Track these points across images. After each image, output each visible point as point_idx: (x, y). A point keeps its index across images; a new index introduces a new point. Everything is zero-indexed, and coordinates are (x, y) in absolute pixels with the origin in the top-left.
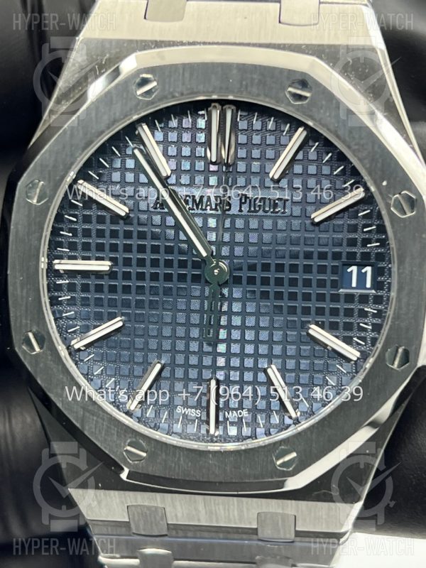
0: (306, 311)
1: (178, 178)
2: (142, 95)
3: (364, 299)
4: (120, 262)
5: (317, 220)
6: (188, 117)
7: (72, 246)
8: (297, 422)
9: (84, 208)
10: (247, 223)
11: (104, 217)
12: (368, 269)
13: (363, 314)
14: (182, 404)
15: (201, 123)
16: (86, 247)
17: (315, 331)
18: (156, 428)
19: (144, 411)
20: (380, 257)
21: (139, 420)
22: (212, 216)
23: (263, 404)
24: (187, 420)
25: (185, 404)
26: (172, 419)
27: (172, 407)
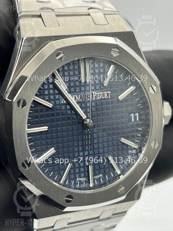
0: (118, 134)
1: (70, 90)
2: (59, 59)
3: (138, 125)
4: (51, 126)
5: (120, 99)
6: (71, 65)
7: (32, 123)
9: (35, 106)
10: (96, 103)
11: (43, 109)
12: (137, 114)
13: (138, 131)
14: (78, 176)
15: (76, 67)
16: (37, 122)
18: (70, 188)
19: (65, 183)
21: (63, 186)
22: (83, 102)
23: (107, 170)
24: (81, 183)
25: (80, 177)
26: (75, 184)
27: (75, 179)
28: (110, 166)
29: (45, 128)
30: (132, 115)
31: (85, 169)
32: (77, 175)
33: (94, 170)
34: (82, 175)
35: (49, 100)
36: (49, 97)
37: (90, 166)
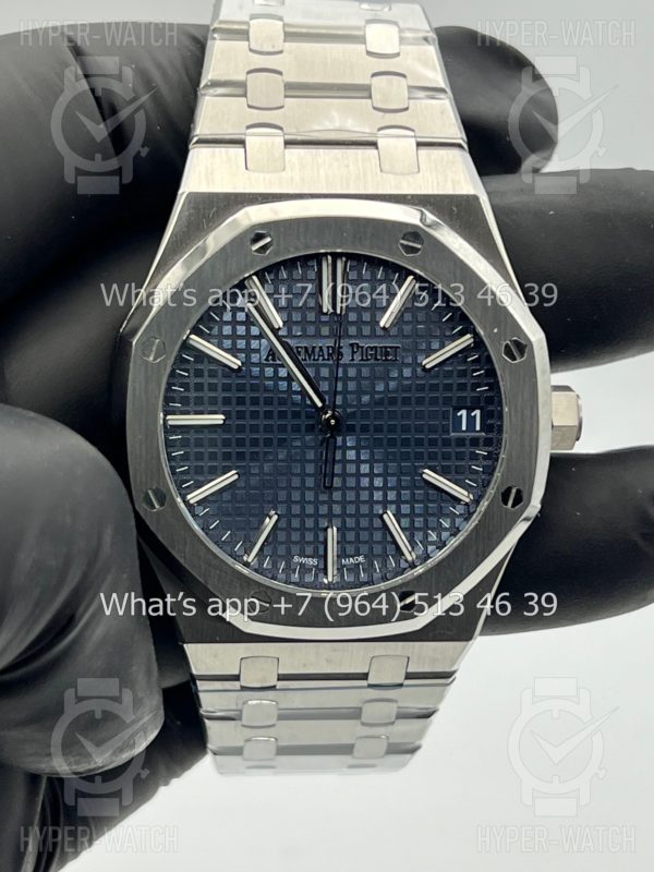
0: (419, 457)
1: (290, 331)
2: (257, 251)
3: (475, 442)
4: (234, 415)
5: (428, 366)
6: (298, 269)
7: (185, 401)
8: (413, 566)
9: (196, 362)
10: (359, 372)
11: (216, 371)
12: (477, 413)
13: (474, 457)
14: (298, 552)
15: (312, 275)
16: (199, 401)
17: (429, 475)
18: (274, 578)
19: (261, 563)
20: (490, 400)
21: (256, 571)
22: (325, 365)
23: (378, 549)
24: (304, 569)
25: (302, 554)
26: (289, 569)
27: (288, 557)
28: (389, 539)
29: (218, 419)
30: (463, 413)
31: (316, 536)
32: (295, 549)
33: (342, 542)
34: (309, 550)
35: (233, 351)
36: (234, 344)
37: (329, 530)
